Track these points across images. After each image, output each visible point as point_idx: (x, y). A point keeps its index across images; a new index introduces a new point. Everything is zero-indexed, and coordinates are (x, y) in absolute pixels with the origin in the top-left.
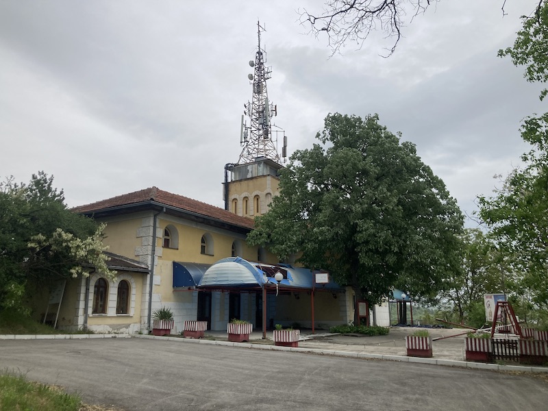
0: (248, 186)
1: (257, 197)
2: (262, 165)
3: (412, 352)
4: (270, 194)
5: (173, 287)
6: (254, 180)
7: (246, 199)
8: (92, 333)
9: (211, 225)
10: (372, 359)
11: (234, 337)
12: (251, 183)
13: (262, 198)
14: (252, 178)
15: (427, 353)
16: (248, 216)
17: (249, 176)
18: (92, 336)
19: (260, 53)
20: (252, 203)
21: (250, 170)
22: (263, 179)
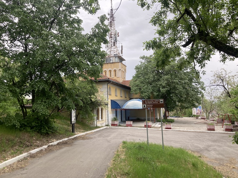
0: (111, 66)
1: (115, 71)
2: (117, 58)
4: (120, 69)
5: (111, 109)
6: (114, 64)
7: (110, 71)
12: (112, 65)
13: (117, 71)
14: (113, 63)
16: (111, 77)
17: (111, 62)
19: (112, 10)
20: (113, 73)
21: (112, 60)
22: (118, 63)
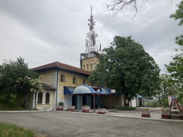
1: (91, 64)
2: (93, 54)
3: (143, 116)
4: (95, 63)
5: (64, 94)
7: (88, 65)
8: (37, 110)
9: (77, 74)
10: (130, 118)
11: (84, 111)
12: (89, 60)
13: (93, 65)
14: (89, 58)
15: (148, 116)
16: (88, 71)
17: (89, 57)
18: (37, 111)
19: (92, 16)
20: (90, 66)
21: (89, 55)
22: (93, 58)
